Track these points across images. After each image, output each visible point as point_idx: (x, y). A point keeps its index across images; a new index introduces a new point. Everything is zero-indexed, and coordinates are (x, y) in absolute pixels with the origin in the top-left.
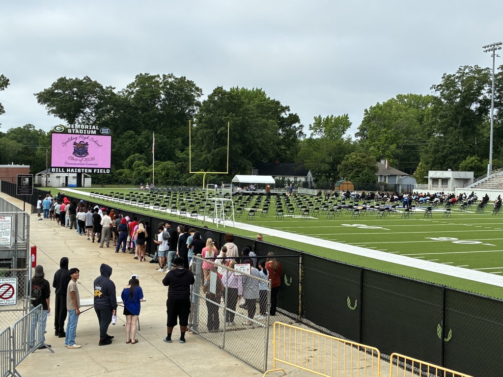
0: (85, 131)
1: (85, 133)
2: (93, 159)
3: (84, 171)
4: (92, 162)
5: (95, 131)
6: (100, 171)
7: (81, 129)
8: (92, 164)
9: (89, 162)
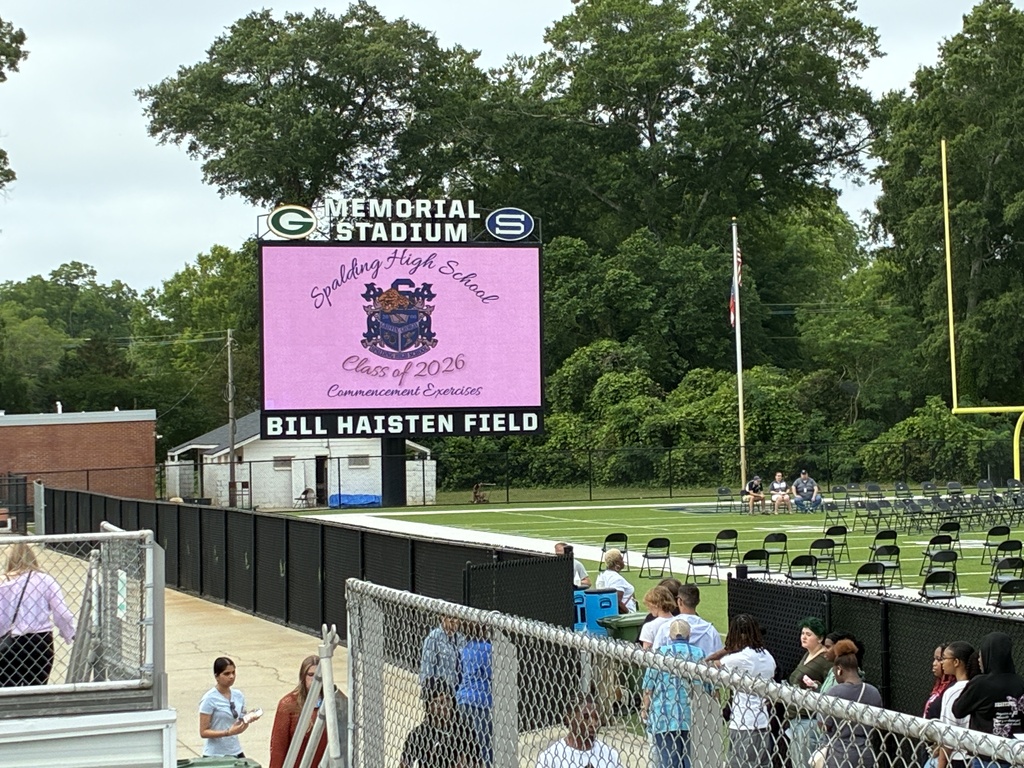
0: (416, 227)
1: (416, 238)
2: (457, 363)
3: (419, 424)
4: (456, 380)
5: (462, 227)
6: (490, 423)
7: (396, 219)
8: (453, 392)
9: (441, 382)
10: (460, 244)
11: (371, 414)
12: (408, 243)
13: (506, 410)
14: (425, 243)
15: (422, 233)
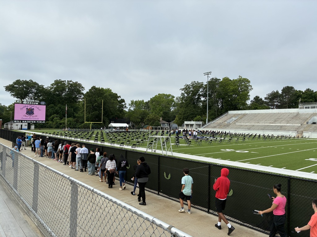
2: (36, 116)
3: (32, 122)
4: (36, 118)
5: (38, 103)
7: (30, 102)
9: (34, 118)
10: (37, 105)
11: (26, 121)
12: (31, 104)
13: (41, 121)
14: (33, 104)
15: (33, 103)
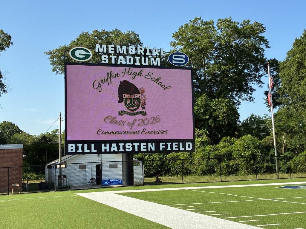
1: (138, 63)
2: (156, 120)
4: (156, 127)
5: (158, 59)
8: (155, 132)
9: (149, 128)
10: (157, 67)
11: (117, 142)
13: (178, 141)
14: (141, 66)
